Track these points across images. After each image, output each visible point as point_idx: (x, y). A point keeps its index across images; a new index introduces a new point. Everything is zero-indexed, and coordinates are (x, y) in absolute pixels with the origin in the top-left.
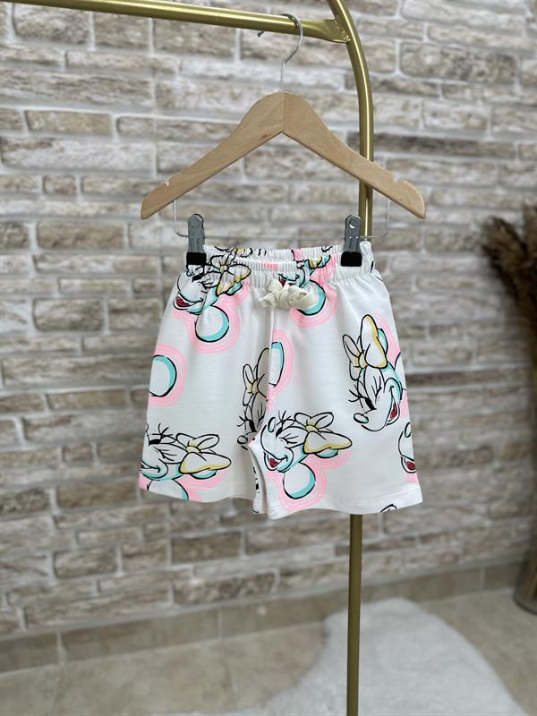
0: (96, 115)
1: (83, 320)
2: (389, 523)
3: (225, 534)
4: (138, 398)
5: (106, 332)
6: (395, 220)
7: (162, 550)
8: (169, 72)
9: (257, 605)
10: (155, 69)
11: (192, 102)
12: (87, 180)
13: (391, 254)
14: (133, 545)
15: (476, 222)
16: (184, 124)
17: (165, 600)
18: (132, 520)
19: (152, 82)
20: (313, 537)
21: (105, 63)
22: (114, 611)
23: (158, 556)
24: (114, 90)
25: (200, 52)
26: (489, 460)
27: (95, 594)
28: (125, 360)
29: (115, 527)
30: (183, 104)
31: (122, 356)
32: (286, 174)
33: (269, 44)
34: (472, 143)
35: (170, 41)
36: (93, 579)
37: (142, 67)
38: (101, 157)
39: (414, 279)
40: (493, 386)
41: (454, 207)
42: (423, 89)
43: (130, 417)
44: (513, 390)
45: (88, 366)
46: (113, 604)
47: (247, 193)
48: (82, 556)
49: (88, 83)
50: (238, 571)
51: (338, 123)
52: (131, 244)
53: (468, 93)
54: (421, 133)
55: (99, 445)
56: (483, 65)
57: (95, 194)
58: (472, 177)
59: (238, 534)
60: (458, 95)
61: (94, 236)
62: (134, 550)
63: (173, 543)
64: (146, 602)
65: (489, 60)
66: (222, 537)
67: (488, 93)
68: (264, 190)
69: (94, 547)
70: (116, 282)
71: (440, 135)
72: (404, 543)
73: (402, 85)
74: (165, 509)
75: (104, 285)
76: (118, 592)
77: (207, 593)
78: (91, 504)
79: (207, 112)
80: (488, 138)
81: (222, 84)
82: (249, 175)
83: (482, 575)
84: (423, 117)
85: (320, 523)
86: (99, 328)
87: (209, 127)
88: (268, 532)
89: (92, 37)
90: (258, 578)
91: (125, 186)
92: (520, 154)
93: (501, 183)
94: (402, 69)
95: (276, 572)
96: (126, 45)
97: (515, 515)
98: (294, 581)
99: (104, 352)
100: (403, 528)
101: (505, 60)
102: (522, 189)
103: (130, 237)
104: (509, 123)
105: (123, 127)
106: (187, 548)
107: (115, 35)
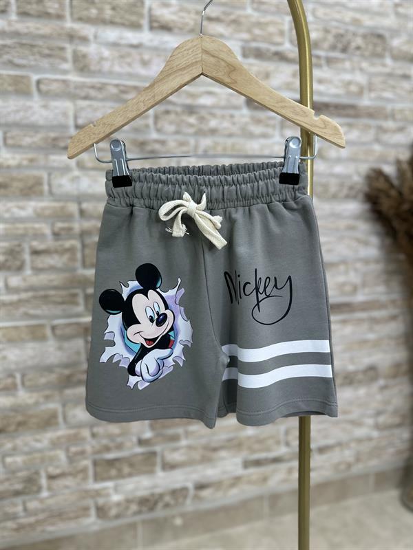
0: (16, 76)
1: (6, 261)
3: (143, 454)
4: (58, 332)
5: (28, 272)
7: (84, 470)
8: (84, 40)
9: (173, 517)
10: (72, 37)
11: (106, 66)
12: (9, 135)
14: (57, 467)
15: (358, 174)
16: (99, 85)
17: (88, 516)
18: (55, 444)
19: (69, 49)
21: (25, 31)
22: (39, 529)
23: (80, 476)
24: (33, 54)
25: (112, 23)
26: (374, 379)
27: (22, 514)
28: (46, 297)
29: (40, 451)
30: (97, 68)
31: (42, 293)
32: (191, 130)
33: (174, 18)
34: (353, 107)
35: (85, 13)
36: (19, 500)
37: (60, 35)
38: (22, 114)
40: (377, 314)
41: (339, 160)
43: (51, 349)
44: (393, 318)
45: (11, 304)
46: (38, 522)
47: (157, 147)
48: (8, 479)
49: (9, 47)
50: (155, 486)
52: (51, 193)
53: (347, 65)
55: (23, 376)
56: (359, 41)
57: (16, 147)
58: (354, 135)
59: (154, 454)
60: (340, 65)
61: (15, 184)
62: (58, 471)
63: (95, 463)
64: (70, 519)
65: (364, 37)
66: (140, 458)
67: (365, 65)
68: (172, 144)
69: (20, 470)
70: (37, 226)
71: (326, 99)
74: (86, 433)
75: (26, 229)
76: (43, 511)
77: (127, 508)
78: (16, 430)
79: (120, 75)
80: (366, 102)
81: (133, 51)
82: (159, 131)
83: (372, 480)
86: (20, 268)
87: (122, 88)
88: (182, 451)
89: (13, 8)
90: (174, 493)
91: (45, 139)
92: (392, 116)
93: (377, 140)
95: (190, 485)
96: (45, 15)
97: (399, 425)
99: (26, 290)
101: (378, 37)
102: (396, 146)
103: (50, 185)
104: (384, 90)
105: (43, 87)
106: (107, 468)
107: (34, 6)
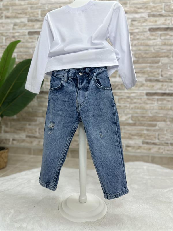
2: (159, 137)
6: (163, 49)
13: (161, 59)
20: (135, 137)
39: (169, 65)
42: (171, 15)
51: (146, 26)
54: (171, 26)
72: (164, 144)
73: (164, 14)
84: (171, 22)
85: (138, 133)
94: (165, 11)
98: (129, 149)
100: (164, 139)
